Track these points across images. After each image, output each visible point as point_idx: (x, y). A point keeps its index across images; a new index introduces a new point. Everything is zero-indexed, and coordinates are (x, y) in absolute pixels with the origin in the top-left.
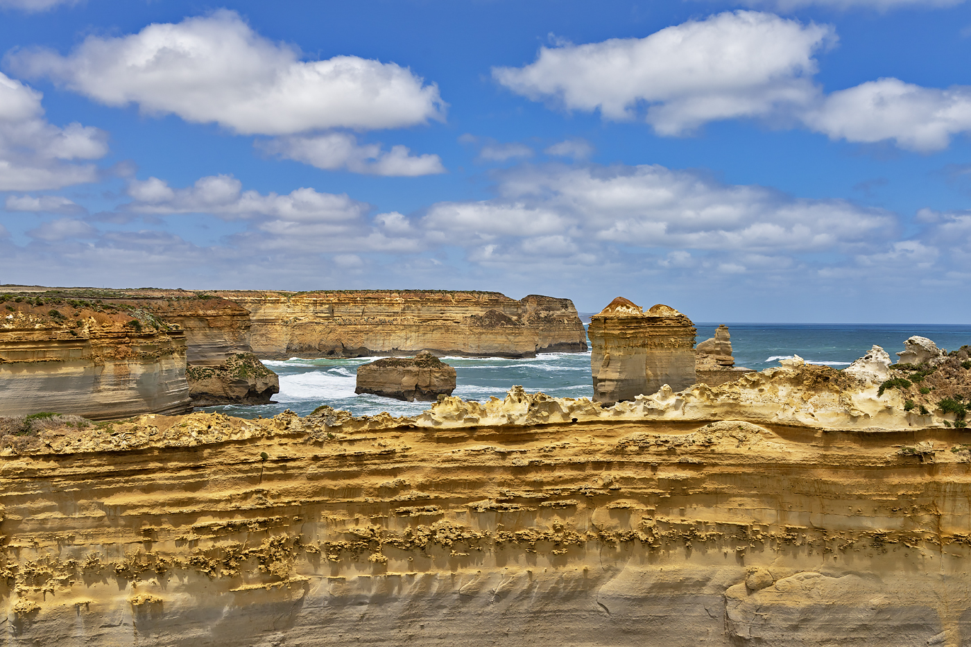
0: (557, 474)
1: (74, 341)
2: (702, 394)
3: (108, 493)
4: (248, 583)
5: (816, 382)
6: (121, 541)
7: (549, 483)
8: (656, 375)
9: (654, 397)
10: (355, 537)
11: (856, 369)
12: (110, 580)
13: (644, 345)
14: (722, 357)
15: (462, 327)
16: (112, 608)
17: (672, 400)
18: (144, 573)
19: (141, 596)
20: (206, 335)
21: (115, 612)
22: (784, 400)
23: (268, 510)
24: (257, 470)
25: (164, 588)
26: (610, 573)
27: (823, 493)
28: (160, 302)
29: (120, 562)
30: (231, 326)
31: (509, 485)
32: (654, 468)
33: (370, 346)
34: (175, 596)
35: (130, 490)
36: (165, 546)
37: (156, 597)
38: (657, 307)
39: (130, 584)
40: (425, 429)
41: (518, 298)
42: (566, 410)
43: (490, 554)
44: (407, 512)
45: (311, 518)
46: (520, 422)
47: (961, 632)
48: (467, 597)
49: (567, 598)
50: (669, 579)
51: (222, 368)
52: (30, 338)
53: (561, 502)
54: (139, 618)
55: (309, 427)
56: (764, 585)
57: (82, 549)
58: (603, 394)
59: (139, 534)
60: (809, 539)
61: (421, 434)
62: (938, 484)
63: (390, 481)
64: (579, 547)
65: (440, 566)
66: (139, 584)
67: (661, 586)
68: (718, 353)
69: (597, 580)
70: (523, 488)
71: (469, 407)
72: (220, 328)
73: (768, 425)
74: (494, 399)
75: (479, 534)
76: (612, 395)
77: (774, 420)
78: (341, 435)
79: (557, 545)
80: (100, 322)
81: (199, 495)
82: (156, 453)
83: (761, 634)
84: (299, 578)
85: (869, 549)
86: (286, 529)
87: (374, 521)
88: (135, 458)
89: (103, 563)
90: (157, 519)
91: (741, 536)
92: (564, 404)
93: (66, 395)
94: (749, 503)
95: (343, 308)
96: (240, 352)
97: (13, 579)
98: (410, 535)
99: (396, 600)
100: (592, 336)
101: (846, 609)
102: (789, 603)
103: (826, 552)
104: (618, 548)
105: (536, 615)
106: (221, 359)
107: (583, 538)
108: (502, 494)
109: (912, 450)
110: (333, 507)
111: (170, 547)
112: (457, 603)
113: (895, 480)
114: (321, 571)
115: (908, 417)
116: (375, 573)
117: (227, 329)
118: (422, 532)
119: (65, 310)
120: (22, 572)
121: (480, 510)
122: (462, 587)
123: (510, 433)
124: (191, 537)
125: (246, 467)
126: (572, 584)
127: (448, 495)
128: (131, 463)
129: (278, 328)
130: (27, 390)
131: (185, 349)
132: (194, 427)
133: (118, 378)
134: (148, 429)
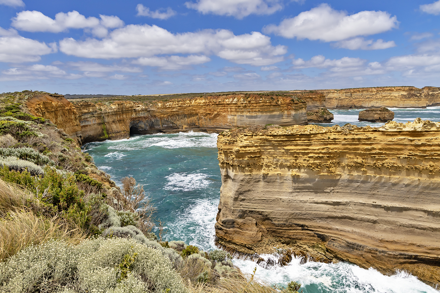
0: (433, 148)
1: (277, 105)
3: (286, 146)
4: (323, 173)
6: (289, 158)
7: (429, 151)
10: (357, 163)
12: (286, 168)
15: (397, 98)
16: (286, 175)
18: (295, 167)
19: (294, 173)
20: (312, 103)
21: (287, 176)
23: (330, 153)
24: (327, 141)
25: (300, 172)
28: (299, 94)
29: (288, 164)
31: (413, 151)
33: (364, 105)
34: (303, 174)
35: (291, 145)
36: (300, 161)
37: (298, 174)
39: (291, 170)
40: (382, 131)
41: (420, 88)
43: (404, 172)
44: (375, 157)
45: (343, 156)
46: (419, 130)
48: (394, 185)
49: (433, 189)
51: (317, 112)
52: (266, 104)
53: (433, 157)
54: (293, 179)
55: (343, 130)
57: (279, 160)
59: (293, 157)
61: (381, 133)
63: (369, 147)
65: (385, 174)
66: (293, 170)
70: (418, 152)
71: (399, 125)
72: (316, 101)
74: (409, 122)
75: (400, 165)
78: (354, 132)
79: (431, 171)
80: (283, 100)
81: (310, 148)
82: (298, 136)
84: (338, 173)
86: (335, 159)
87: (363, 159)
89: (284, 164)
90: (298, 153)
92: (438, 124)
93: (275, 120)
95: (355, 94)
96: (322, 108)
97: (263, 166)
98: (375, 164)
99: (369, 182)
105: (420, 193)
106: (317, 110)
108: (409, 153)
110: (350, 154)
111: (302, 161)
112: (391, 186)
114: (345, 172)
116: (363, 174)
117: (318, 101)
118: (379, 163)
119: (274, 97)
120: (264, 164)
121: (401, 158)
122: (393, 181)
123: (415, 133)
124: (307, 159)
125: (324, 141)
126: (436, 185)
127: (389, 152)
128: (292, 138)
129: (334, 100)
130: (265, 118)
131: (306, 107)
132: (309, 129)
133: (288, 115)
134: (296, 129)
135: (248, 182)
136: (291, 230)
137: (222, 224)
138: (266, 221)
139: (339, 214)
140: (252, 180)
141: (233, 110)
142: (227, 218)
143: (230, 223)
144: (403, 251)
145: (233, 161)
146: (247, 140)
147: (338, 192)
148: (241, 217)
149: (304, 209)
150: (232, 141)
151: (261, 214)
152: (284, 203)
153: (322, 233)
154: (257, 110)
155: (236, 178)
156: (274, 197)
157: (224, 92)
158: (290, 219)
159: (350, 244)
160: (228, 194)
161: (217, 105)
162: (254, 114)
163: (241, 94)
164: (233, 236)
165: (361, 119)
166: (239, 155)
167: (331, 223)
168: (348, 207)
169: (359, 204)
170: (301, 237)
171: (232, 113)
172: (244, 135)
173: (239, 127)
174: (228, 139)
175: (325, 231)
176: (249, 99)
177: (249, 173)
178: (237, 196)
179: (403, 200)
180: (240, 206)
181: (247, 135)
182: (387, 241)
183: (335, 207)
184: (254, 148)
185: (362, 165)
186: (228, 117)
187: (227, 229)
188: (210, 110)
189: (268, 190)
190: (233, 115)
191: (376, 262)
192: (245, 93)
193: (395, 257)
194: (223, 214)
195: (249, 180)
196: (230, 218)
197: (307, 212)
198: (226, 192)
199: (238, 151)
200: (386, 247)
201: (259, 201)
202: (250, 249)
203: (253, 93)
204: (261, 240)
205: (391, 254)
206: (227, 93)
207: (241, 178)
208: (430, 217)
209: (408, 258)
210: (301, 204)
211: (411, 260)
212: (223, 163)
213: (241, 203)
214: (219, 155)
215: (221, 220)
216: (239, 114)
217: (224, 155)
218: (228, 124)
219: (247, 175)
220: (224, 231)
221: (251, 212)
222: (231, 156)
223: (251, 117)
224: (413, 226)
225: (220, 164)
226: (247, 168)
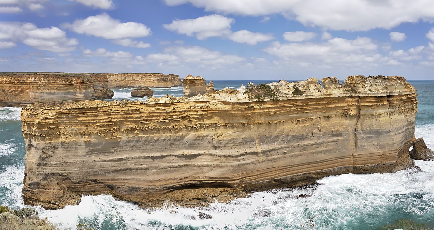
0: (176, 113)
1: (71, 84)
2: (207, 95)
3: (79, 117)
4: (108, 137)
5: (231, 92)
6: (81, 128)
7: (174, 116)
8: (197, 92)
9: (197, 96)
10: (131, 128)
11: (239, 90)
12: (79, 136)
13: (195, 85)
14: (212, 87)
15: (154, 81)
16: (80, 142)
17: (201, 97)
18: (86, 134)
19: (86, 140)
20: (98, 83)
21: (81, 142)
22: (224, 96)
23: (112, 122)
24: (110, 113)
25: (91, 138)
26: (188, 135)
27: (233, 116)
28: (88, 76)
29: (81, 132)
30: (103, 81)
31: (165, 116)
32: (197, 112)
33: (134, 86)
34: (93, 139)
35: (83, 117)
36: (91, 129)
37: (89, 140)
38: (198, 77)
39: (84, 137)
40: (146, 104)
41: (167, 75)
42: (178, 100)
43: (161, 131)
44: (143, 122)
45: (122, 124)
46: (168, 102)
47: (259, 141)
48: (156, 141)
49: (178, 140)
50: (201, 135)
51: (102, 91)
52: (62, 84)
53: (177, 120)
54: (86, 144)
55: (121, 103)
56: (221, 135)
57: (73, 129)
58: (186, 96)
59: (85, 126)
60: (230, 125)
61: (146, 105)
62: (255, 112)
63: (139, 115)
64: (181, 130)
65: (150, 134)
66: (85, 137)
67: (199, 137)
68: (211, 87)
69: (185, 136)
70: (168, 117)
71: (156, 99)
72: (101, 82)
73: (221, 102)
74: (162, 97)
75: (159, 127)
76: (188, 96)
77: (222, 101)
78: (128, 105)
79: (176, 129)
80: (76, 80)
81: (97, 118)
82: (88, 109)
83: (220, 146)
84: (119, 136)
85: (242, 126)
86: (116, 126)
87: (136, 124)
88: (83, 110)
89: (78, 132)
90: (89, 123)
91: (216, 126)
92: (177, 98)
93: (69, 96)
94: (217, 118)
95: (128, 77)
96: (106, 87)
97: (60, 135)
98: (143, 127)
99: (141, 141)
100: (183, 83)
101: (237, 139)
102: (226, 139)
103: (233, 128)
104: (190, 129)
105: (172, 144)
106: (102, 89)
107: (182, 127)
108: (164, 118)
109: (250, 106)
110: (126, 121)
111: (92, 129)
112: (154, 142)
113: (247, 112)
114: (124, 135)
115: (249, 99)
116: (136, 135)
117: (103, 82)
118: (146, 126)
119: (69, 78)
120: (62, 133)
121: (159, 122)
122: (155, 138)
123: (166, 105)
124: (96, 127)
125: (107, 112)
126: (180, 137)
127: (152, 119)
128: (83, 111)
129: (114, 82)
130: (62, 95)
131: (94, 86)
132: (96, 103)
133: (80, 93)
134: (86, 104)
135: (49, 149)
136: (86, 185)
137: (28, 186)
138: (66, 180)
139: (122, 167)
140: (52, 147)
141: (35, 87)
142: (33, 181)
143: (36, 185)
144: (165, 185)
145: (35, 132)
146: (46, 113)
147: (119, 151)
148: (44, 179)
149: (96, 167)
150: (33, 114)
151: (61, 175)
152: (79, 164)
153: (111, 184)
154: (55, 88)
155: (38, 146)
156: (71, 160)
157: (27, 72)
158: (85, 176)
159: (131, 188)
160: (32, 161)
161: (21, 83)
162: (52, 91)
163: (41, 74)
164: (39, 195)
165: (133, 96)
166: (40, 126)
167: (117, 175)
168: (128, 161)
169: (135, 158)
170: (95, 189)
171: (34, 90)
172: (44, 109)
173: (40, 102)
174: (30, 112)
175: (113, 182)
176: (48, 79)
177: (49, 142)
178: (40, 162)
179: (162, 150)
180: (43, 169)
181: (46, 109)
182: (155, 181)
183: (119, 162)
184: (52, 120)
185: (135, 129)
186: (31, 94)
187: (34, 190)
188: (15, 87)
189: (66, 154)
190: (35, 92)
191: (149, 197)
192: (45, 74)
193: (161, 190)
194: (29, 178)
195: (49, 147)
196: (35, 180)
197: (98, 169)
198: (30, 159)
199: (39, 123)
200: (154, 185)
201: (59, 165)
202: (54, 205)
203: (52, 74)
204: (63, 196)
205: (158, 189)
206: (30, 73)
207: (43, 146)
208: (178, 159)
209: (168, 189)
210: (93, 164)
211: (170, 190)
212: (26, 134)
213: (44, 167)
214: (22, 127)
215: (27, 183)
216: (40, 91)
217: (27, 127)
218: (30, 100)
219: (48, 143)
220: (31, 192)
221: (53, 174)
222: (33, 128)
223: (50, 94)
224: (169, 167)
225: (23, 135)
226: (47, 138)
